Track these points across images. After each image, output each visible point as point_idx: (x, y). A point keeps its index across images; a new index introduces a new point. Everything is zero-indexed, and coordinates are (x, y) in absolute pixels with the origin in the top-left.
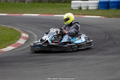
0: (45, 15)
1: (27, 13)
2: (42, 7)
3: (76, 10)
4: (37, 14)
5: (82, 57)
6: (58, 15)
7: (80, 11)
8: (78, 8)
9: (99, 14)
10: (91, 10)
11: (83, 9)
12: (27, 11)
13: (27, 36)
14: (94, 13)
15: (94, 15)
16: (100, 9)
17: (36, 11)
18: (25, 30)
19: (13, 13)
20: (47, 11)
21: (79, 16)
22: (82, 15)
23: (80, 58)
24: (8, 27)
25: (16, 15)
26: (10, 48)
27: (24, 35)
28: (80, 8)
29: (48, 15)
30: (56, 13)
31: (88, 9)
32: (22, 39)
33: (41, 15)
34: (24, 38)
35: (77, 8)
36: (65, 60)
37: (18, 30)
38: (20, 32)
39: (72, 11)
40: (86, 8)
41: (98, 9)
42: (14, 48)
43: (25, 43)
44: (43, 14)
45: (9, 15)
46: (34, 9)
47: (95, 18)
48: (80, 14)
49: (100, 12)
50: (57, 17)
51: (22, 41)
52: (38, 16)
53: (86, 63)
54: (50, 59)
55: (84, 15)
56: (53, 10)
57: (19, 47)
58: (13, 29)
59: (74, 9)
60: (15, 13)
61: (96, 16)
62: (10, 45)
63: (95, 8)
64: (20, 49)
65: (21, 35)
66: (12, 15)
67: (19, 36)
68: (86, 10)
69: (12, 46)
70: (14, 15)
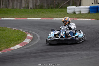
0: (46, 19)
1: (31, 18)
2: (43, 12)
3: (71, 14)
4: (39, 18)
5: (78, 53)
6: (57, 19)
7: (74, 15)
8: (73, 12)
9: (90, 17)
10: (83, 14)
11: (77, 13)
12: (30, 16)
13: (32, 36)
14: (86, 17)
15: (86, 18)
16: (90, 13)
17: (38, 15)
18: (30, 31)
19: (19, 18)
20: (47, 15)
21: (74, 19)
22: (76, 18)
23: (76, 54)
24: (15, 29)
25: (22, 19)
26: (18, 46)
27: (29, 35)
28: (75, 13)
29: (48, 19)
30: (54, 17)
31: (81, 13)
32: (28, 38)
33: (42, 19)
34: (29, 38)
35: (71, 12)
36: (64, 56)
37: (24, 32)
38: (25, 33)
39: (68, 15)
40: (79, 13)
41: (89, 13)
42: (21, 46)
43: (30, 42)
44: (44, 18)
45: (16, 19)
46: (36, 14)
47: (87, 20)
48: (74, 17)
49: (91, 15)
50: (55, 20)
51: (27, 41)
52: (40, 19)
53: (81, 58)
54: (52, 55)
55: (78, 18)
56: (52, 15)
57: (25, 45)
58: (20, 31)
59: (69, 13)
60: (21, 18)
61: (88, 18)
62: (17, 44)
63: (87, 12)
64: (26, 47)
65: (26, 35)
66: (18, 19)
67: (25, 37)
68: (79, 14)
69: (20, 44)
70: (20, 19)
